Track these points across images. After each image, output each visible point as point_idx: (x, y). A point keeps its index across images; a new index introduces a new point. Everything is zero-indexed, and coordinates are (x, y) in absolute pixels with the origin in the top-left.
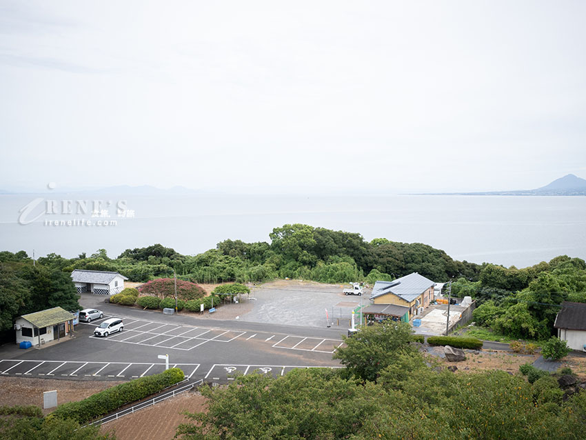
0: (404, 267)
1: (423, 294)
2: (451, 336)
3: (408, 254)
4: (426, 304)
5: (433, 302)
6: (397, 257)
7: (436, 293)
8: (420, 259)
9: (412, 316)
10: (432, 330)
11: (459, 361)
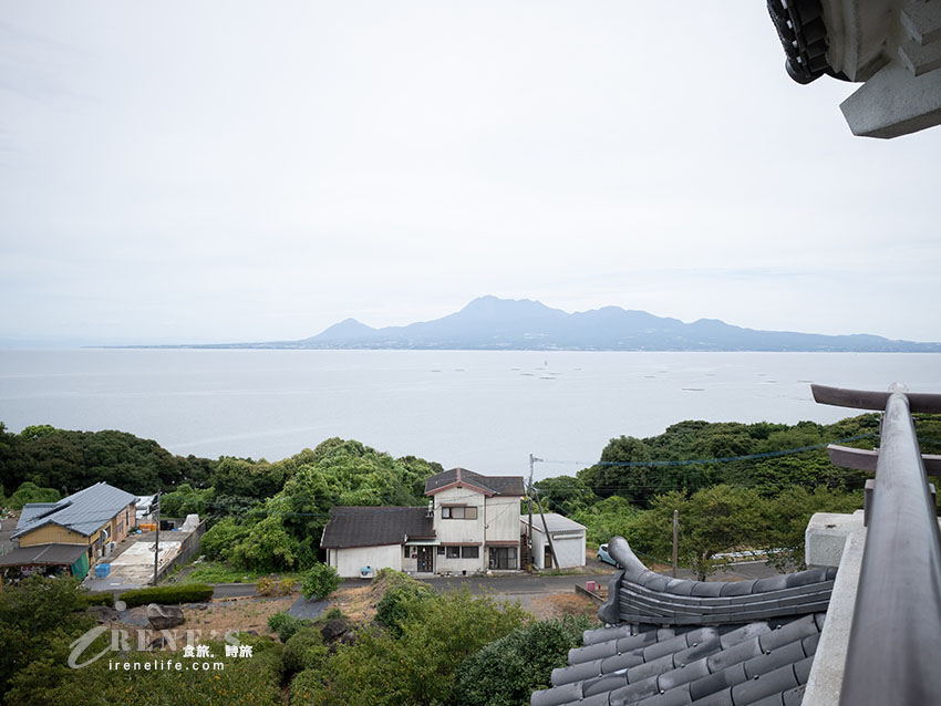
0: (84, 473)
1: (114, 518)
2: (161, 585)
3: (92, 451)
4: (121, 536)
5: (134, 530)
6: (72, 458)
7: (139, 514)
8: (114, 458)
9: (93, 559)
10: (130, 580)
11: (173, 627)
